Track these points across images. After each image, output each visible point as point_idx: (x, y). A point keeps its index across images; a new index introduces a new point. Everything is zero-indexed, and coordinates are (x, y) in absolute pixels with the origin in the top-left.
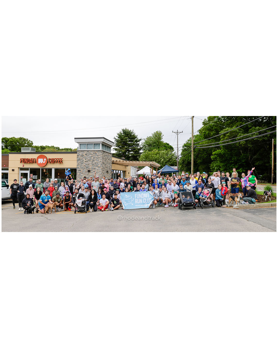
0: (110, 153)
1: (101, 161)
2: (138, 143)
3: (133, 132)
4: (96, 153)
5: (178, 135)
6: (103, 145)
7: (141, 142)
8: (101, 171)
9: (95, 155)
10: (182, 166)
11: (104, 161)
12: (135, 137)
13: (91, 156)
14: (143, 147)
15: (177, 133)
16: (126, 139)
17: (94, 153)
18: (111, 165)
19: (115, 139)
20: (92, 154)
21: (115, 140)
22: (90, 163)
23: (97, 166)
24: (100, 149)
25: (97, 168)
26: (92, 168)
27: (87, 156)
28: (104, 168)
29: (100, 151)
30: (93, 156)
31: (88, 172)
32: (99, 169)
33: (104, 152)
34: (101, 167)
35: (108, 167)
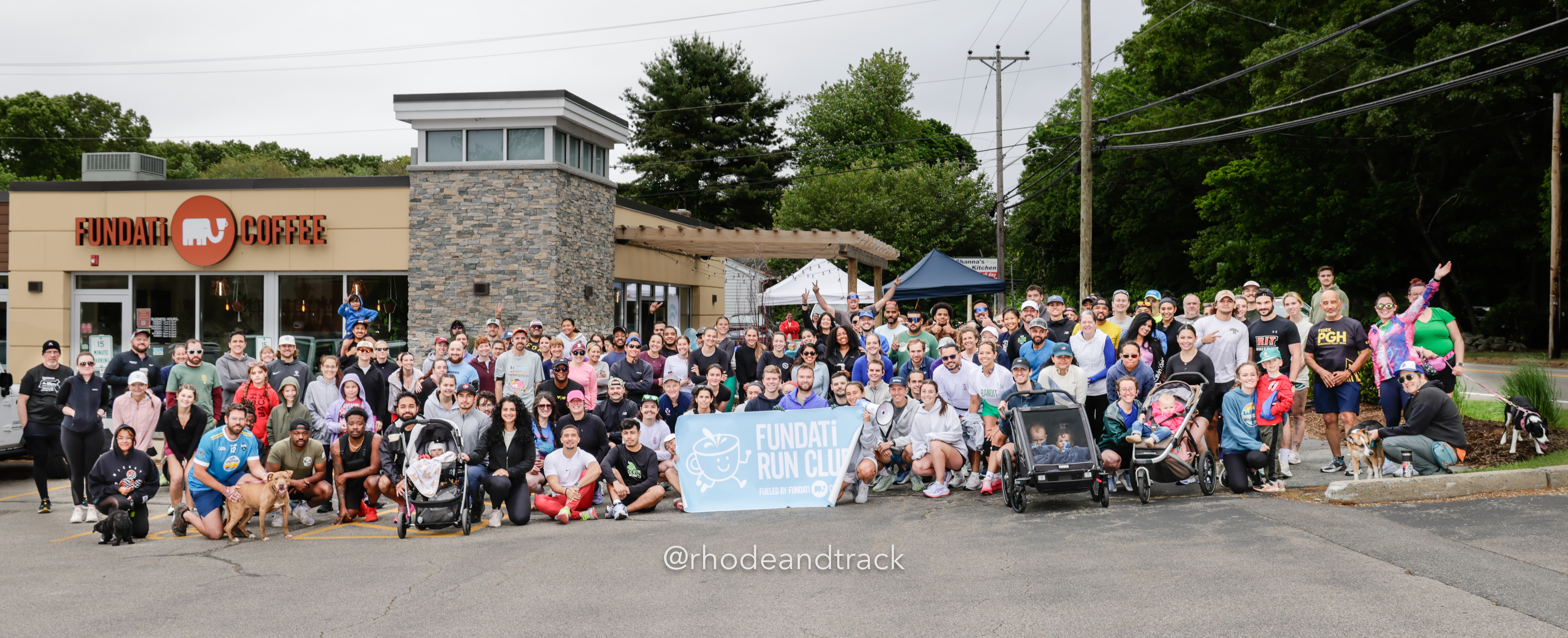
0: (603, 185)
1: (550, 233)
4: (521, 185)
6: (560, 135)
8: (553, 289)
9: (514, 195)
11: (570, 230)
13: (491, 200)
17: (508, 186)
18: (611, 250)
20: (495, 191)
22: (487, 241)
23: (528, 260)
24: (543, 158)
25: (529, 269)
26: (500, 268)
27: (467, 203)
28: (567, 270)
29: (547, 173)
30: (501, 200)
31: (477, 295)
32: (538, 279)
33: (571, 179)
34: (553, 265)
35: (594, 262)
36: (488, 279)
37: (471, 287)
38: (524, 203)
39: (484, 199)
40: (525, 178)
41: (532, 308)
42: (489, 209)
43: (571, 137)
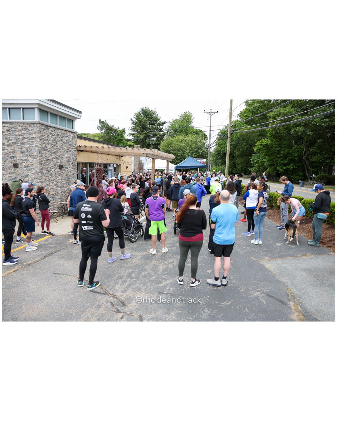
0: (72, 132)
1: (37, 146)
2: (161, 127)
3: (155, 112)
4: (27, 129)
5: (211, 117)
7: (165, 125)
8: (39, 166)
10: (217, 158)
11: (49, 146)
12: (158, 119)
13: (17, 134)
14: (167, 133)
15: (211, 113)
16: (146, 121)
17: (23, 129)
18: (75, 153)
19: (132, 121)
23: (31, 156)
24: (35, 119)
25: (31, 159)
26: (22, 158)
27: (10, 135)
28: (47, 160)
29: (35, 124)
30: (21, 134)
31: (15, 167)
32: (33, 162)
33: (49, 128)
34: (39, 158)
35: (64, 157)
36: (18, 162)
37: (12, 165)
38: (28, 135)
39: (15, 134)
40: (28, 126)
41: (32, 173)
42: (17, 137)
43: (50, 113)
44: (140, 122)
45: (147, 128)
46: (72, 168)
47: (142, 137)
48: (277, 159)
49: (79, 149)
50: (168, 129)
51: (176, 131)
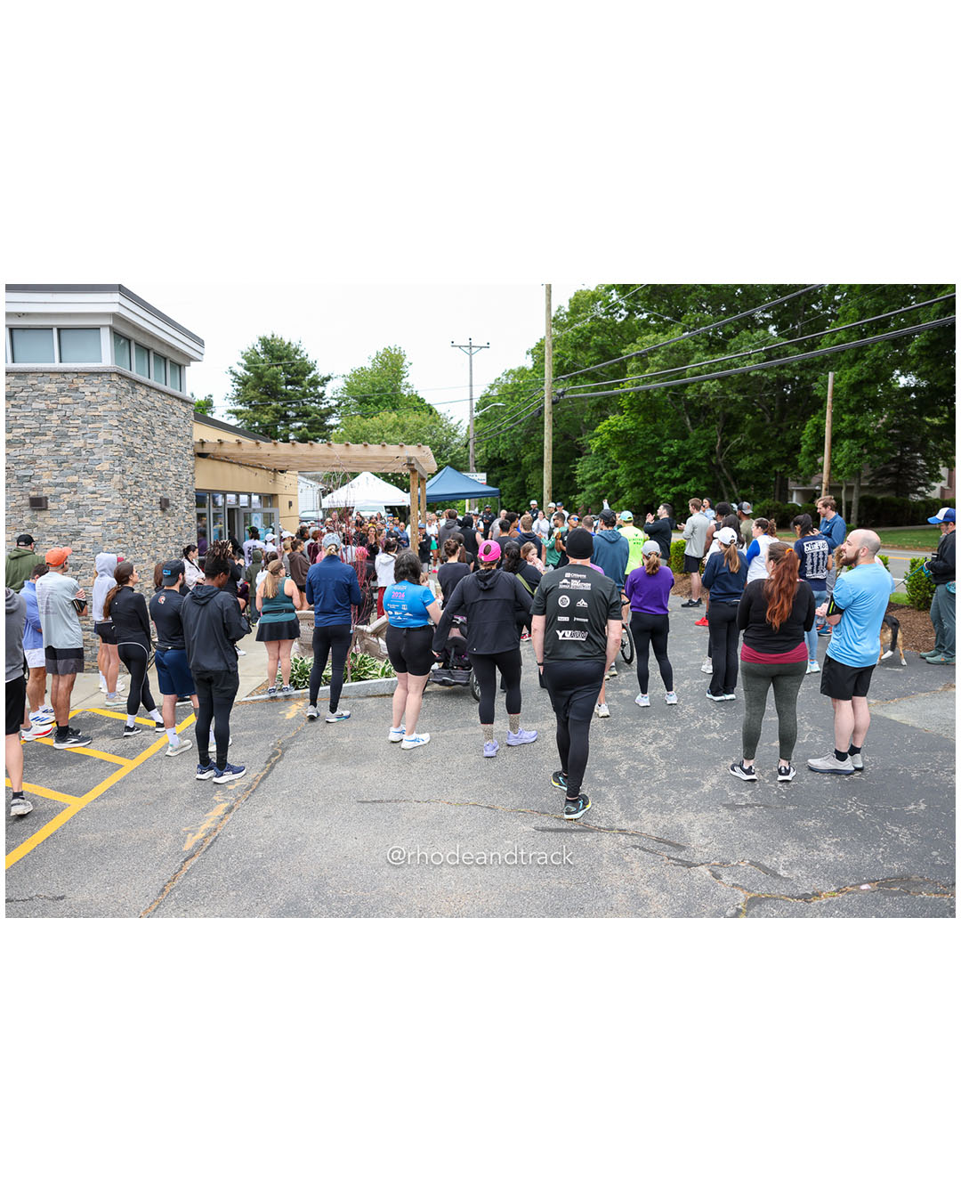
0: (178, 398)
1: (111, 442)
2: (320, 389)
3: (300, 348)
4: (77, 389)
6: (117, 335)
7: (330, 385)
8: (117, 502)
9: (69, 400)
11: (137, 440)
12: (308, 368)
13: (43, 406)
14: (338, 406)
15: (470, 349)
16: (277, 374)
17: (61, 390)
18: (191, 463)
19: (235, 374)
20: (46, 396)
21: (233, 377)
22: (41, 451)
23: (89, 472)
24: (101, 362)
25: (90, 481)
26: (58, 481)
27: (16, 410)
28: (136, 482)
29: (105, 377)
30: (55, 406)
31: (34, 510)
32: (100, 492)
33: (137, 387)
34: (117, 477)
35: (170, 474)
36: (46, 492)
37: (26, 501)
38: (81, 410)
39: (34, 405)
40: (80, 382)
41: (96, 523)
42: (42, 417)
43: (136, 344)
44: (259, 376)
45: (281, 393)
46: (187, 508)
47: (267, 419)
48: (652, 470)
49: (200, 451)
50: (340, 395)
51: (363, 401)
